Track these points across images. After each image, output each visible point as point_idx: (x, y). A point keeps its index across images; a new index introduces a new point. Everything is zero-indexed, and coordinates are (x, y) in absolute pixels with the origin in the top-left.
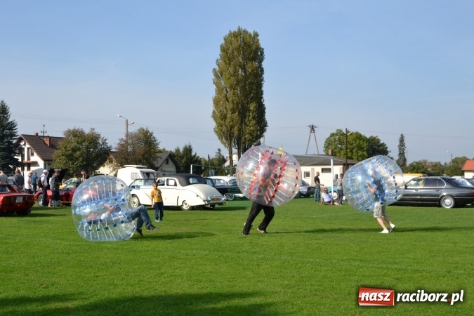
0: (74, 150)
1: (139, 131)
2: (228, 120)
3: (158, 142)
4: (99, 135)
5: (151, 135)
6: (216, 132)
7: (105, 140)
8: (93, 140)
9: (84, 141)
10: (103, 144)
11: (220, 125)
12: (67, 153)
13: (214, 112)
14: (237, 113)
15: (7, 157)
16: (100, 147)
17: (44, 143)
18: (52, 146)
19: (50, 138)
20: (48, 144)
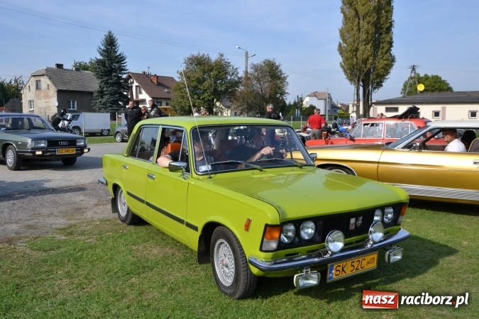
0: (200, 81)
1: (264, 63)
2: (359, 53)
3: (285, 75)
4: (229, 63)
5: (277, 68)
6: (342, 66)
7: (236, 69)
8: (221, 69)
9: (211, 70)
10: (233, 74)
11: (346, 60)
12: (193, 84)
13: (340, 45)
14: (370, 45)
15: (116, 93)
16: (229, 78)
17: (152, 81)
18: (159, 84)
19: (157, 77)
20: (156, 83)
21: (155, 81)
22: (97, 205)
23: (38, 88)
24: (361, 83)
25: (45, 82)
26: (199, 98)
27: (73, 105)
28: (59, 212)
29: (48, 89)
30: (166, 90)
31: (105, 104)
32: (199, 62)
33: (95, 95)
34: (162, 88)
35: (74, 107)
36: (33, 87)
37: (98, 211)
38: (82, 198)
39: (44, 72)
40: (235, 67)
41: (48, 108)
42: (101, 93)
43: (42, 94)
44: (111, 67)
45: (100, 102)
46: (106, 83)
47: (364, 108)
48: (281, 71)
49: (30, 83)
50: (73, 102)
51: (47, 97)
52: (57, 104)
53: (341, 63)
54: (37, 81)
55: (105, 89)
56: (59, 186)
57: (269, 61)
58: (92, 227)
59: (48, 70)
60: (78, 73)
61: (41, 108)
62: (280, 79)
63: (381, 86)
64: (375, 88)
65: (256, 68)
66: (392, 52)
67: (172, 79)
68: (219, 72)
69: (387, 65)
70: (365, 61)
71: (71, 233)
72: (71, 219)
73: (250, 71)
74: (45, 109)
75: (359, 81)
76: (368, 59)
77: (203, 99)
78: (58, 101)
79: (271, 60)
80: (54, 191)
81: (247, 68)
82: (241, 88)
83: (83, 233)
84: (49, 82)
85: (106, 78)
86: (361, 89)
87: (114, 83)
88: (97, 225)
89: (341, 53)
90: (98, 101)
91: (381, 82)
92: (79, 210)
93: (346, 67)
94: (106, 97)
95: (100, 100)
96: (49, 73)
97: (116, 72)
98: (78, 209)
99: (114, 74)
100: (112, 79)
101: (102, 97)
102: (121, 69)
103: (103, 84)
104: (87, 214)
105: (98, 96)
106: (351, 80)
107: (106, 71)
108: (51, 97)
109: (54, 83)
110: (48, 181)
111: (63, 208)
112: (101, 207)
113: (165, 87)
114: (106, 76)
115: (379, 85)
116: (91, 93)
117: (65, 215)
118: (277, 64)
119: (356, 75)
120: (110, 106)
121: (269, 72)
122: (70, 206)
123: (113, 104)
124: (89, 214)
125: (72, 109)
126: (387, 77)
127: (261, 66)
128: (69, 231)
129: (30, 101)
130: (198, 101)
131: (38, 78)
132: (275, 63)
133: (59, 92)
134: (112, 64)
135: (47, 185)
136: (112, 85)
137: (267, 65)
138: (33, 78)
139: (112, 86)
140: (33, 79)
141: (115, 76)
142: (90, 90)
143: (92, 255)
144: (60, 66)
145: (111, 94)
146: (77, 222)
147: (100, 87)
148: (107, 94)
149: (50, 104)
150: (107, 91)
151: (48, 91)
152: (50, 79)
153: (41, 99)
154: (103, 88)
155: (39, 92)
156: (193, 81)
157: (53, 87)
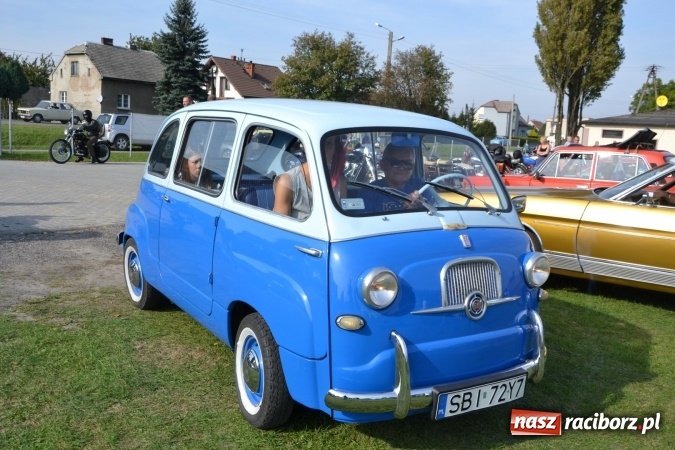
0: (315, 74)
1: (417, 50)
2: (567, 42)
3: (449, 72)
4: (362, 49)
5: (437, 59)
6: (539, 63)
7: (373, 58)
8: (348, 56)
9: (334, 58)
10: (367, 66)
11: (546, 52)
12: (305, 78)
13: (538, 27)
14: (585, 30)
15: (190, 86)
16: (361, 71)
17: (245, 72)
18: (256, 76)
19: (254, 65)
20: (251, 74)
21: (250, 71)
22: (108, 263)
23: (74, 73)
24: (567, 90)
25: (85, 64)
27: (126, 101)
28: (43, 272)
29: (89, 75)
30: (265, 86)
31: (172, 102)
32: (316, 45)
33: (158, 87)
34: (260, 83)
35: (126, 105)
36: (67, 72)
37: (107, 273)
38: (88, 249)
39: (84, 50)
40: (371, 55)
41: (87, 104)
42: (167, 85)
43: (80, 83)
44: (184, 47)
45: (165, 99)
46: (176, 70)
47: (569, 129)
48: (441, 65)
49: (62, 66)
50: (126, 97)
51: (87, 87)
52: (101, 99)
53: (536, 57)
54: (73, 63)
55: (173, 80)
56: (60, 228)
57: (424, 49)
58: (84, 301)
59: (90, 46)
60: (135, 53)
61: (77, 104)
62: (439, 76)
63: (599, 95)
64: (588, 99)
65: (404, 58)
66: (619, 43)
68: (346, 62)
69: (609, 63)
70: (575, 55)
71: (45, 312)
72: (58, 285)
73: (394, 62)
74: (82, 106)
75: (563, 87)
76: (579, 53)
78: (103, 94)
79: (428, 46)
80: (50, 235)
81: (389, 57)
82: (379, 88)
83: (63, 314)
84: (91, 65)
85: (175, 63)
86: (566, 99)
87: (188, 72)
88: (93, 299)
89: (539, 41)
90: (161, 97)
91: (599, 89)
92: (76, 270)
93: (545, 63)
94: (174, 92)
95: (166, 95)
96: (91, 51)
97: (191, 55)
98: (74, 268)
99: (187, 58)
100: (183, 65)
101: (168, 92)
102: (199, 51)
103: (170, 71)
104: (88, 277)
105: (163, 89)
106: (551, 84)
107: (175, 53)
108: (93, 88)
109: (97, 67)
110: (45, 218)
111: (51, 266)
112: (114, 267)
113: (264, 81)
114: (176, 59)
115: (596, 94)
116: (153, 85)
117: (51, 277)
118: (437, 54)
119: (559, 77)
120: (179, 106)
121: (423, 66)
122: (64, 262)
124: (90, 278)
125: (122, 107)
126: (609, 82)
127: (412, 55)
128: (43, 307)
129: (62, 93)
131: (74, 59)
132: (434, 52)
133: (106, 81)
134: (185, 41)
135: (41, 225)
136: (184, 73)
137: (420, 55)
138: (67, 58)
139: (185, 76)
140: (68, 60)
141: (188, 60)
142: (152, 80)
143: (63, 354)
144: (107, 41)
145: (182, 88)
146: (65, 290)
147: (166, 76)
148: (176, 88)
149: (91, 99)
150: (176, 82)
151: (89, 79)
152: (92, 60)
153: (77, 90)
154: (171, 78)
155: (76, 79)
156: (304, 74)
157: (97, 72)
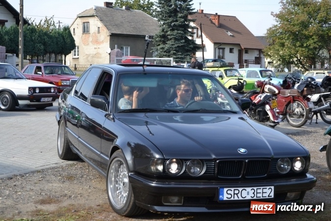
17: (212, 22)
18: (221, 26)
20: (217, 24)
21: (216, 22)
25: (95, 24)
26: (302, 46)
29: (99, 32)
30: (229, 34)
31: (168, 51)
33: (156, 39)
34: (225, 31)
36: (79, 31)
39: (94, 13)
41: (97, 55)
42: (164, 38)
43: (91, 39)
45: (163, 48)
49: (74, 26)
50: (127, 48)
51: (97, 42)
52: (109, 51)
54: (84, 23)
55: (169, 33)
59: (97, 10)
60: (129, 13)
61: (88, 55)
67: (275, 26)
74: (93, 57)
77: (307, 47)
78: (111, 47)
84: (100, 24)
85: (170, 19)
87: (180, 26)
90: (159, 47)
94: (169, 42)
95: (162, 46)
96: (99, 13)
97: (183, 12)
99: (180, 15)
100: (177, 21)
101: (164, 43)
102: (188, 9)
103: (166, 26)
105: (160, 41)
108: (103, 42)
109: (106, 26)
113: (228, 29)
114: (171, 17)
120: (174, 54)
123: (177, 51)
130: (301, 49)
131: (85, 20)
133: (113, 36)
136: (178, 27)
139: (178, 30)
140: (80, 21)
141: (182, 17)
144: (109, 5)
145: (176, 39)
147: (163, 30)
148: (171, 39)
149: (100, 51)
150: (172, 35)
151: (98, 35)
152: (101, 20)
153: (88, 44)
154: (167, 32)
155: (87, 35)
156: (294, 25)
157: (106, 30)
